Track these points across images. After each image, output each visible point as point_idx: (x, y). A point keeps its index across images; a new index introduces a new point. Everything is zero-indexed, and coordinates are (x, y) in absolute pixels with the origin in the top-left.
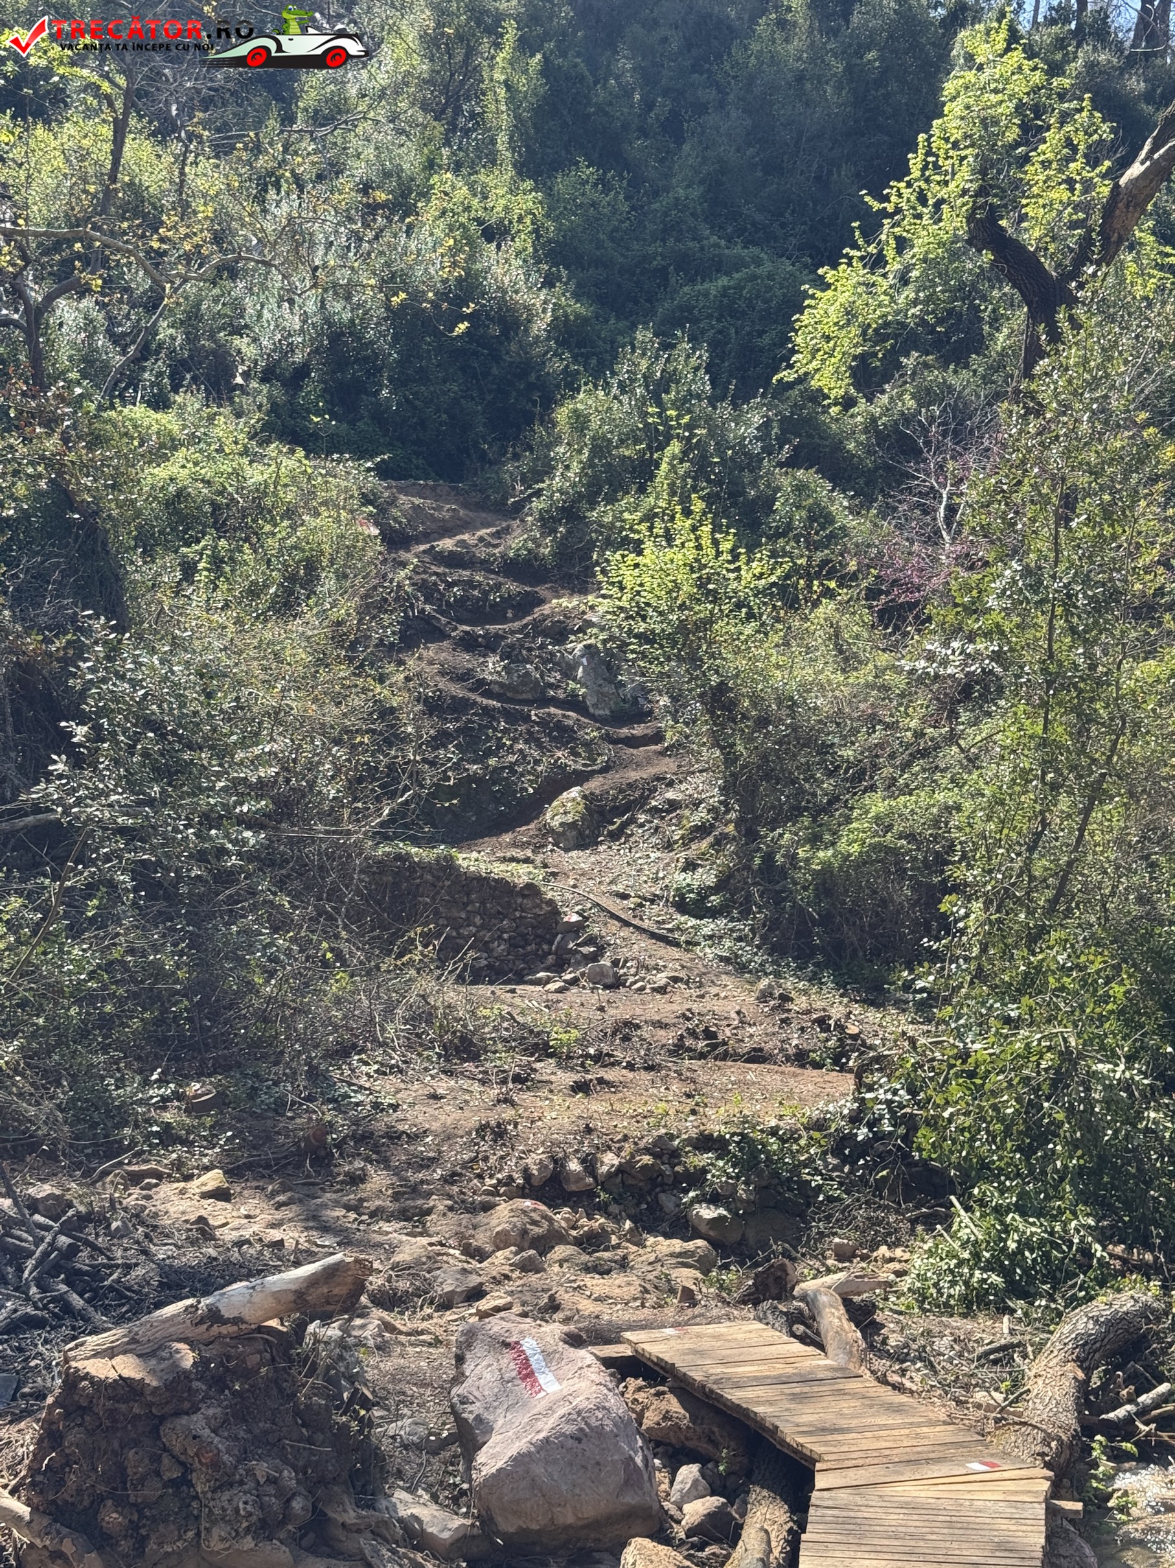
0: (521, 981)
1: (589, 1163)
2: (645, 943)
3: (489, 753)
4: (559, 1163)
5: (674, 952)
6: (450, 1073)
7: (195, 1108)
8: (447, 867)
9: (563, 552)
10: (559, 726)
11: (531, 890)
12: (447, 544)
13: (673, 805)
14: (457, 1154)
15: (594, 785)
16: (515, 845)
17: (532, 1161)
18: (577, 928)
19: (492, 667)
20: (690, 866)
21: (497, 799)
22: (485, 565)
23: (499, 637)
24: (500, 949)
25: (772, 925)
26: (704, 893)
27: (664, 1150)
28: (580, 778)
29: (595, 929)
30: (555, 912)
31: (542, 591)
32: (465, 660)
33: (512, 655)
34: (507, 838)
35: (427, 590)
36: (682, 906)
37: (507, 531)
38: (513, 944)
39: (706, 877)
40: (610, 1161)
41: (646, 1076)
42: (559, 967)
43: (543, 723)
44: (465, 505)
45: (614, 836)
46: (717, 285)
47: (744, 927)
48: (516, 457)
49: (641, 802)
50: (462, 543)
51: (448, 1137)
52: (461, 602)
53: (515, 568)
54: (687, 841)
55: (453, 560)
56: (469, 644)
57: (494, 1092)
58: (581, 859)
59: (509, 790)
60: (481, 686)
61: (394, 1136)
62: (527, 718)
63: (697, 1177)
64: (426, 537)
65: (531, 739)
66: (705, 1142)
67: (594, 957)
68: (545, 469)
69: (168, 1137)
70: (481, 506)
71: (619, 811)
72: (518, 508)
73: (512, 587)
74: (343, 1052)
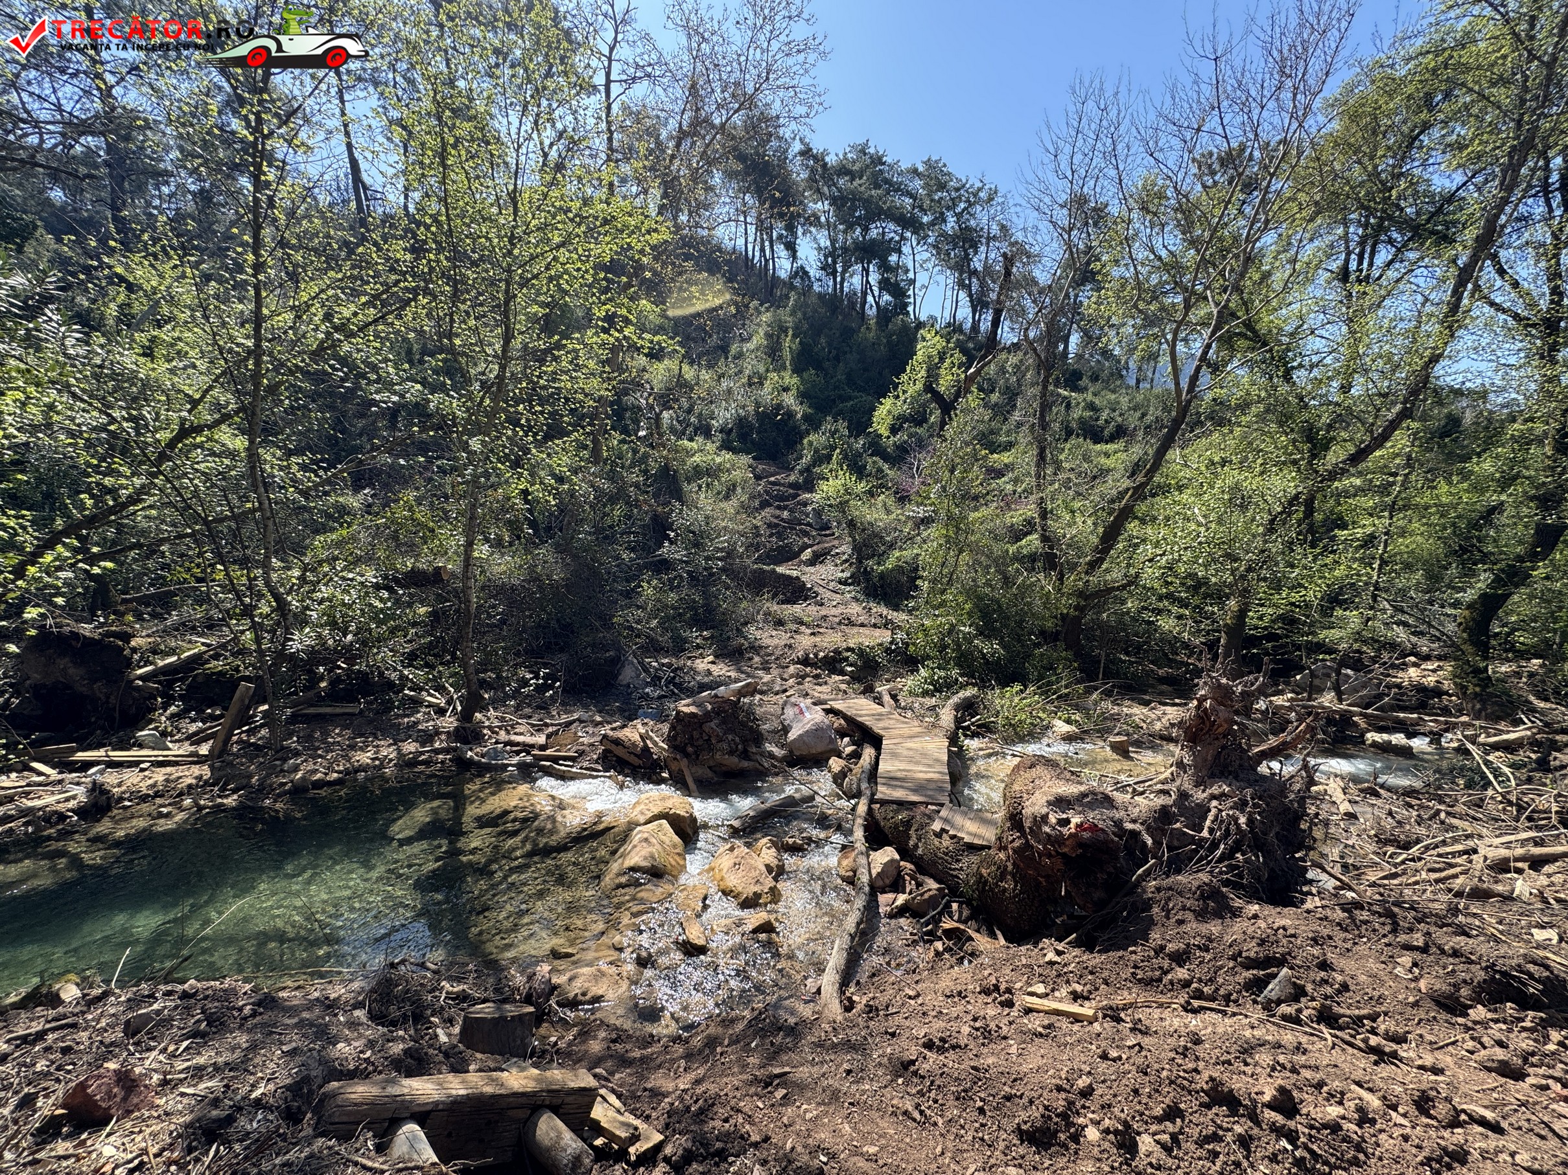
0: (795, 604)
1: (816, 655)
2: (830, 593)
3: (785, 539)
4: (807, 655)
5: (838, 596)
6: (776, 630)
7: (705, 639)
8: (774, 571)
9: (806, 481)
10: (805, 531)
11: (798, 578)
12: (772, 479)
13: (838, 554)
14: (778, 652)
15: (815, 548)
16: (792, 565)
17: (800, 654)
18: (810, 589)
19: (786, 514)
20: (843, 571)
21: (787, 552)
22: (783, 485)
23: (788, 506)
25: (866, 588)
26: (847, 579)
27: (837, 651)
28: (811, 546)
29: (815, 589)
30: (804, 584)
31: (800, 492)
32: (778, 512)
33: (791, 511)
35: (767, 492)
36: (840, 583)
37: (790, 475)
38: (792, 593)
39: (847, 574)
40: (821, 654)
41: (831, 631)
42: (805, 600)
43: (800, 530)
44: (778, 468)
45: (821, 563)
46: (850, 404)
47: (858, 589)
48: (792, 454)
49: (829, 553)
50: (777, 479)
51: (776, 647)
52: (777, 496)
53: (793, 486)
54: (842, 564)
55: (774, 483)
56: (779, 508)
57: (789, 635)
58: (811, 569)
59: (791, 549)
60: (782, 520)
61: (761, 647)
62: (795, 529)
63: (846, 659)
64: (766, 477)
65: (797, 535)
66: (848, 649)
67: (815, 597)
68: (800, 457)
69: (698, 647)
70: (782, 468)
71: (822, 555)
72: (793, 468)
73: (791, 491)
74: (746, 624)
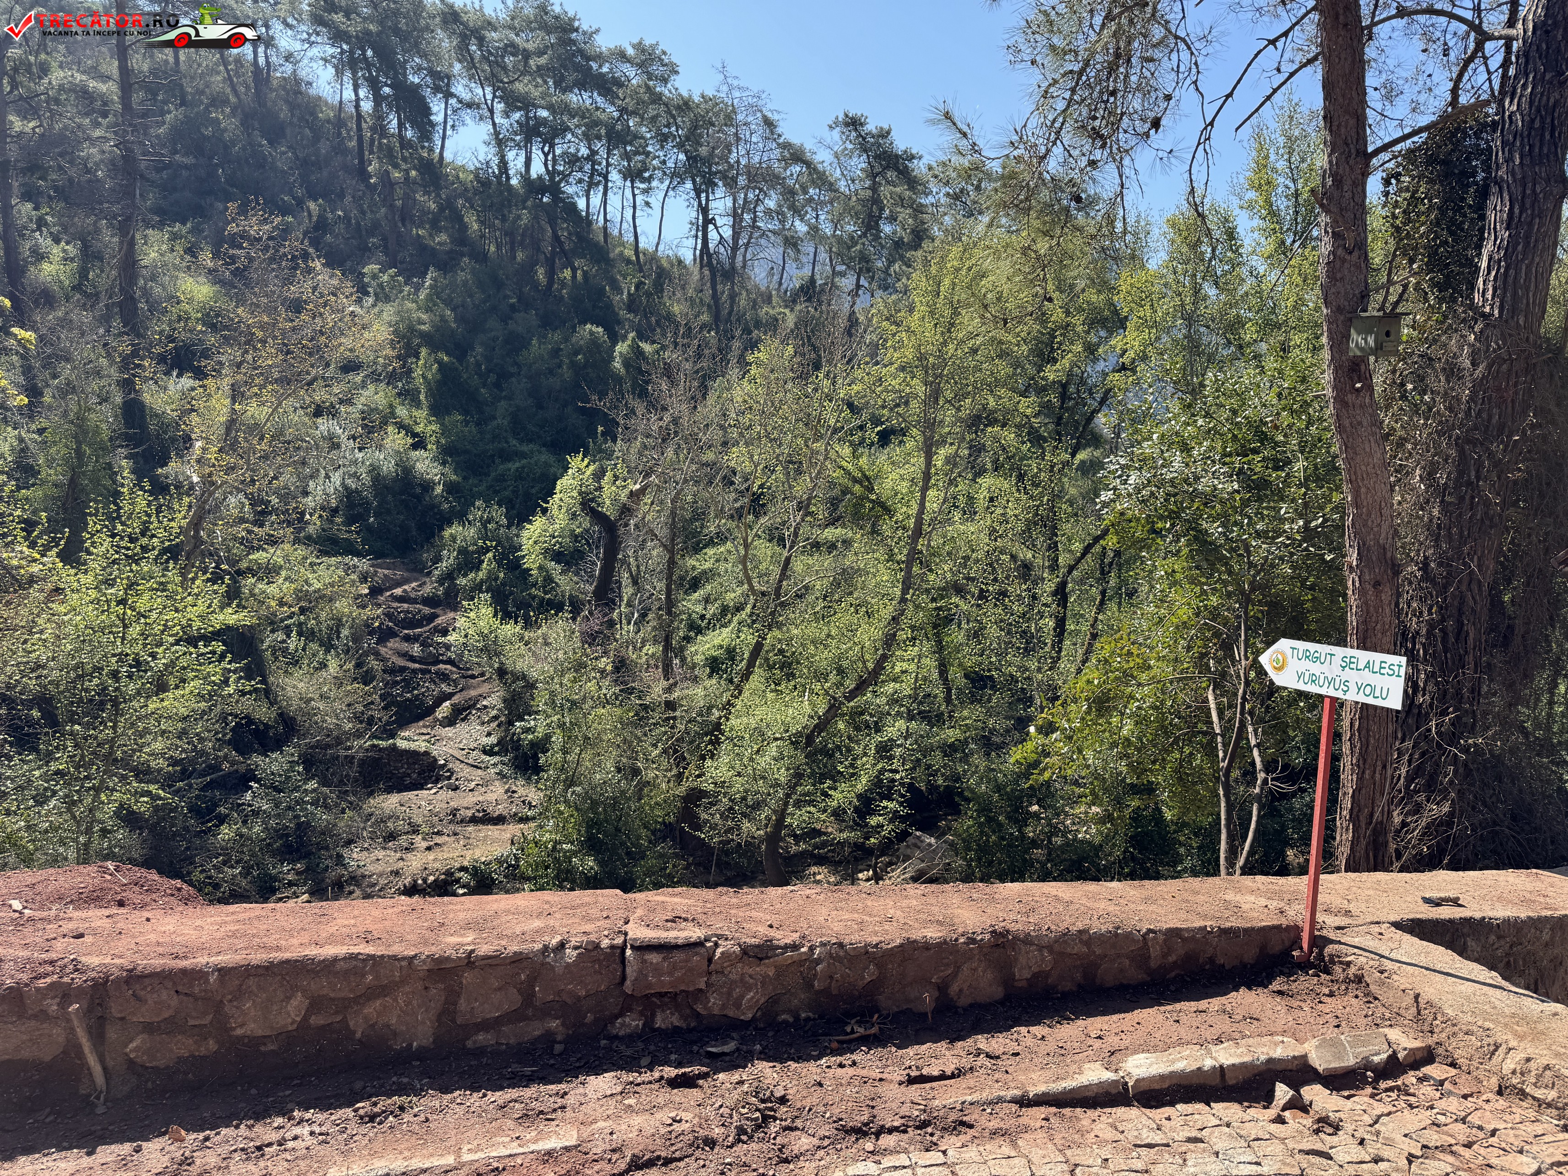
0: (422, 789)
1: (425, 880)
2: (469, 769)
3: (414, 689)
4: (415, 881)
5: (479, 772)
6: (385, 848)
7: (298, 873)
8: (394, 747)
9: (447, 593)
10: (443, 674)
11: (427, 753)
12: (398, 591)
13: (486, 707)
14: (383, 881)
15: (456, 699)
16: (425, 726)
17: (407, 882)
18: (444, 765)
19: (416, 649)
20: (489, 734)
21: (418, 707)
22: (414, 601)
23: (420, 635)
24: (415, 776)
25: (516, 758)
26: (493, 746)
27: (449, 873)
28: (449, 696)
29: (450, 766)
30: (436, 760)
31: (438, 611)
32: (405, 646)
33: (424, 644)
34: (421, 723)
35: (389, 616)
36: (485, 752)
37: (424, 583)
38: (419, 774)
39: (493, 740)
40: (432, 878)
41: (453, 838)
42: (436, 782)
43: (436, 673)
44: (408, 570)
45: (463, 720)
46: (514, 466)
47: (506, 759)
48: (428, 551)
49: (475, 704)
50: (405, 591)
51: (380, 875)
52: (404, 620)
53: (429, 601)
54: (489, 722)
55: (401, 599)
56: (407, 639)
57: (399, 855)
58: (449, 732)
59: (422, 703)
60: (412, 659)
61: (364, 876)
62: (430, 671)
63: (458, 881)
64: (390, 588)
65: (433, 681)
66: (463, 869)
67: (449, 778)
68: (438, 559)
69: (291, 884)
70: (414, 570)
71: (465, 709)
72: (429, 574)
73: (427, 610)
74: (349, 842)
